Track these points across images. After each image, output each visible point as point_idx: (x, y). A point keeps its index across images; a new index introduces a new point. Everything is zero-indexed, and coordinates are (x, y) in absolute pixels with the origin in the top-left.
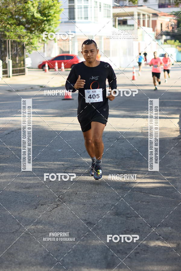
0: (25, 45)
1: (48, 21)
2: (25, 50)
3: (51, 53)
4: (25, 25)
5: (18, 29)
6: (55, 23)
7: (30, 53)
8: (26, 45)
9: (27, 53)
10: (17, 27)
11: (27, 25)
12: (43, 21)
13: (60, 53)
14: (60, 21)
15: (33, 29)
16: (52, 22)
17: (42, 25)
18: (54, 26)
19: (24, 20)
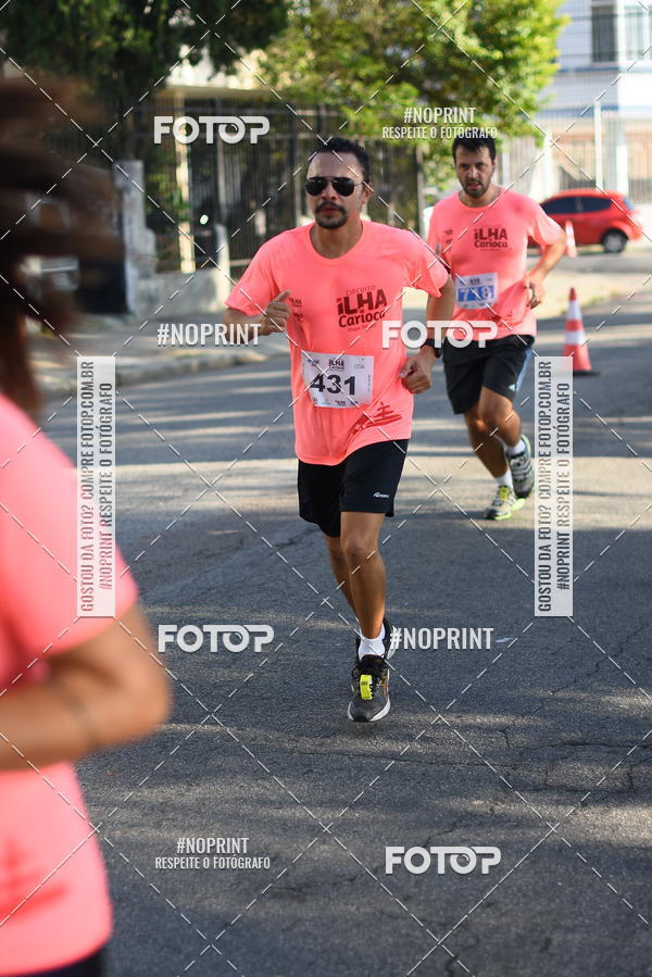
0: (419, 158)
1: (509, 63)
2: (420, 177)
3: (529, 187)
4: (422, 82)
5: (393, 96)
6: (535, 74)
7: (440, 190)
8: (426, 158)
9: (432, 186)
10: (391, 88)
11: (428, 84)
12: (491, 66)
13: (562, 186)
14: (557, 66)
15: (452, 96)
16: (524, 70)
17: (485, 81)
18: (535, 83)
19: (417, 63)
